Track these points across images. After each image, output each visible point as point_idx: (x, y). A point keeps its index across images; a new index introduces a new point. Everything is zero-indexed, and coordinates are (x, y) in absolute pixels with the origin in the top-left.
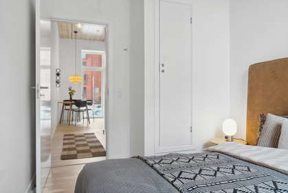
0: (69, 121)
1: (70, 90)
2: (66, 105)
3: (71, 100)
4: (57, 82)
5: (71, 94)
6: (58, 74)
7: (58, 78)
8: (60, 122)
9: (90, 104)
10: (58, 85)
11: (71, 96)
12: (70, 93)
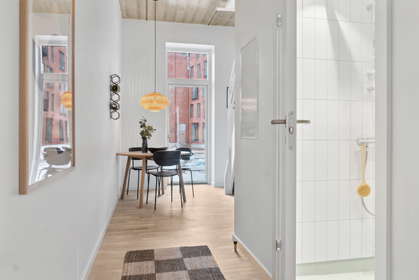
0: (139, 192)
1: (143, 126)
2: (135, 158)
3: (145, 148)
4: (111, 107)
5: (145, 135)
6: (115, 89)
7: (115, 97)
8: (122, 197)
9: (186, 158)
10: (115, 115)
11: (144, 139)
12: (142, 133)
